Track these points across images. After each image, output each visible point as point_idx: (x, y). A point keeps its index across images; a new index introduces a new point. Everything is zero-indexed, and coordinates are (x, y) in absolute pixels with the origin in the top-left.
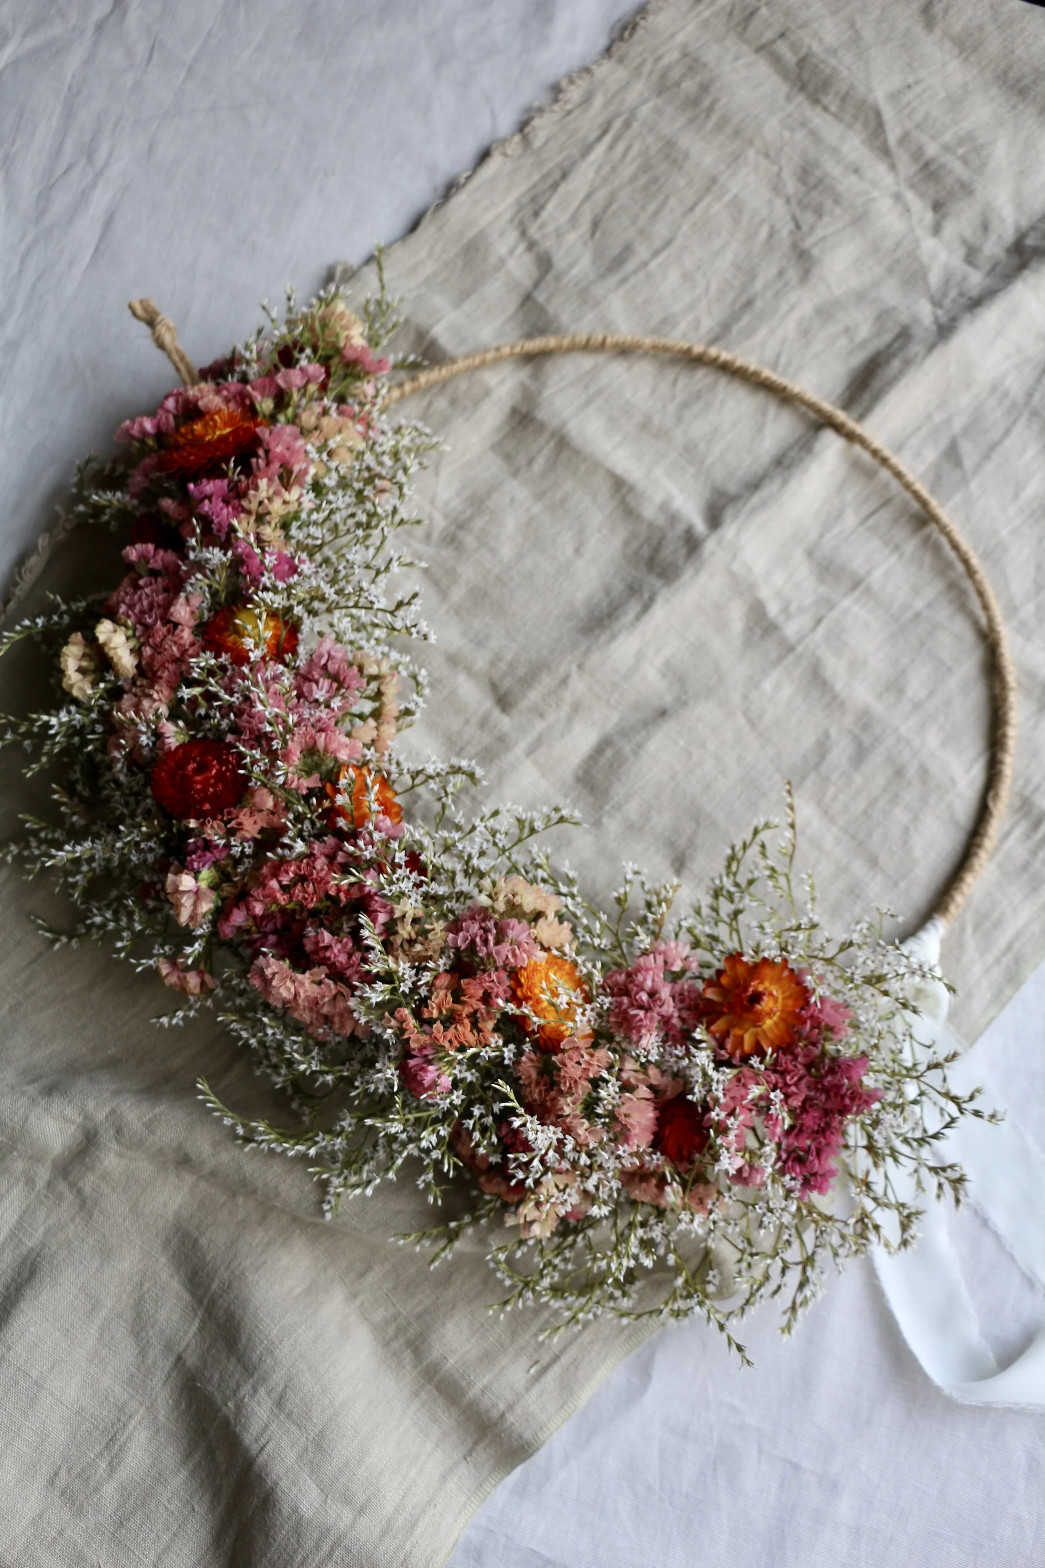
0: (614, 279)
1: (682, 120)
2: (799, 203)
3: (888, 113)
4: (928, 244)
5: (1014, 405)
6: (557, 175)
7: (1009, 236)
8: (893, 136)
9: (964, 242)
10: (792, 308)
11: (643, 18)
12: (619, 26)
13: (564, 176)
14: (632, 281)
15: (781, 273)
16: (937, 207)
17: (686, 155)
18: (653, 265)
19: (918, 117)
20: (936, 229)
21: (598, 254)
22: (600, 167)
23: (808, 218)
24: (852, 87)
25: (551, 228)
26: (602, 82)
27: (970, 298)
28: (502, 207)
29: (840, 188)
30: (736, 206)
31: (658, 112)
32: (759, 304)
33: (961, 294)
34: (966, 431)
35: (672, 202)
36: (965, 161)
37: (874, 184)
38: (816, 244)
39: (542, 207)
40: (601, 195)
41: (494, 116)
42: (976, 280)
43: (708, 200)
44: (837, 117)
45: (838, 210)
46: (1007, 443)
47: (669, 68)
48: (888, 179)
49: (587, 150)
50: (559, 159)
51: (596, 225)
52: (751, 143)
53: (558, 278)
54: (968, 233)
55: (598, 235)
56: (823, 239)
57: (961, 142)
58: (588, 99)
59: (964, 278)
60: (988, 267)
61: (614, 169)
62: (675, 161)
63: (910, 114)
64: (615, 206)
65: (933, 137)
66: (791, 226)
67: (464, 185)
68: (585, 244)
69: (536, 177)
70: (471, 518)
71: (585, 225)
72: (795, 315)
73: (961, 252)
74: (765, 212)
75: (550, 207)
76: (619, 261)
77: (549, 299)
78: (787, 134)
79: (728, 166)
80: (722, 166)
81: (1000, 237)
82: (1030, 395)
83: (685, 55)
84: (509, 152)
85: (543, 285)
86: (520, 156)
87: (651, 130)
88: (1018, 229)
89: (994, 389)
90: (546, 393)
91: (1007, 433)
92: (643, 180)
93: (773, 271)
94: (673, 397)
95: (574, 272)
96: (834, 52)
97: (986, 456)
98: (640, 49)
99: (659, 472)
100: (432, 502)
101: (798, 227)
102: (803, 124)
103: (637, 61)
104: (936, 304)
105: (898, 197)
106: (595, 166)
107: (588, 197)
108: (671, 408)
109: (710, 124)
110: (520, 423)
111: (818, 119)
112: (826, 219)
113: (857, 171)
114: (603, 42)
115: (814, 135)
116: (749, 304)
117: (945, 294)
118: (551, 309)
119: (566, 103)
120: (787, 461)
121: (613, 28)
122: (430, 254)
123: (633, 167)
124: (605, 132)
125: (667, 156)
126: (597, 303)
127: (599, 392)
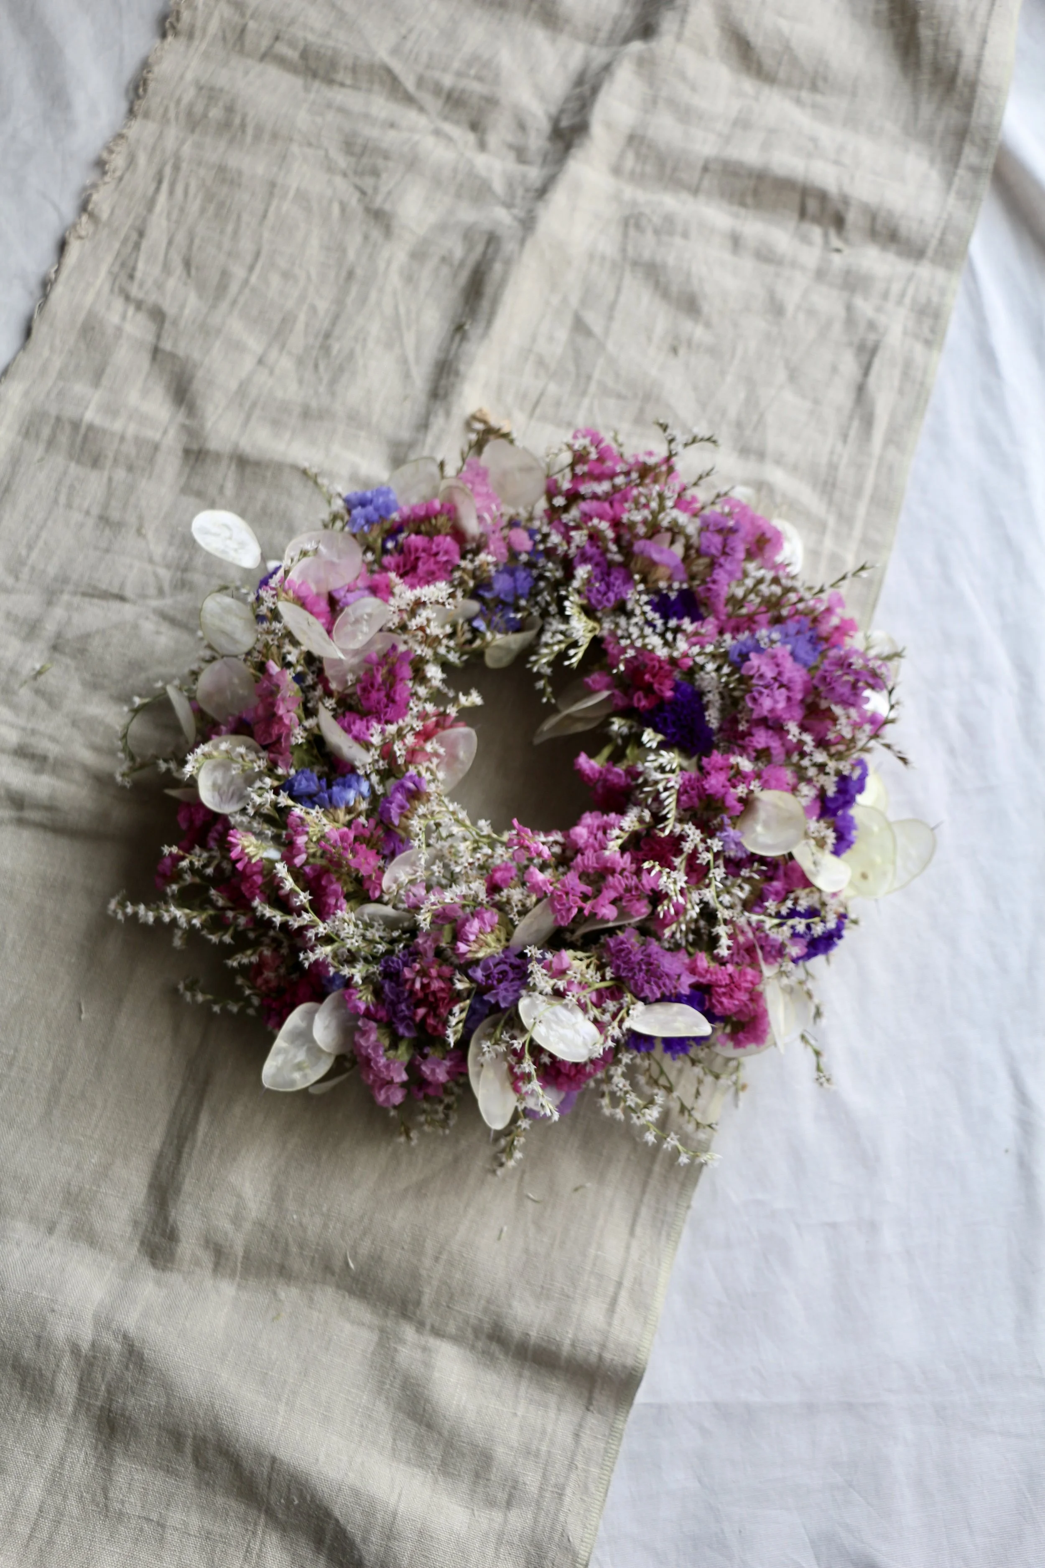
0: (224, 306)
1: (222, 144)
2: (356, 173)
3: (397, 66)
4: (481, 161)
5: (614, 264)
6: (134, 236)
7: (545, 126)
8: (409, 83)
9: (511, 147)
10: (389, 263)
11: (149, 72)
12: (131, 87)
13: (141, 234)
14: (242, 300)
15: (366, 237)
16: (475, 126)
17: (240, 173)
18: (253, 279)
19: (424, 58)
20: (482, 146)
21: (201, 288)
22: (169, 214)
23: (368, 182)
24: (356, 58)
25: (149, 282)
26: (138, 141)
27: (536, 190)
28: (98, 282)
29: (385, 145)
30: (302, 197)
31: (198, 146)
32: (359, 272)
33: (527, 190)
34: (583, 302)
35: (245, 217)
36: (479, 78)
37: (412, 130)
38: (385, 201)
39: (134, 269)
40: (181, 238)
41: (56, 208)
42: (534, 174)
43: (275, 203)
44: (355, 87)
45: (391, 164)
46: (622, 299)
47: (191, 105)
48: (422, 121)
49: (151, 204)
50: (129, 222)
51: (187, 264)
52: (291, 140)
53: (175, 323)
54: (510, 138)
55: (193, 272)
56: (389, 193)
57: (469, 63)
58: (132, 160)
59: (524, 177)
60: (539, 160)
61: (182, 210)
62: (232, 182)
63: (416, 59)
64: (197, 242)
65: (445, 70)
66: (357, 195)
67: (56, 279)
68: (185, 284)
69: (117, 245)
70: (191, 559)
71: (178, 268)
72: (395, 267)
73: (512, 156)
74: (329, 192)
75: (141, 266)
76: (222, 288)
77: (175, 343)
78: (319, 120)
79: (280, 168)
80: (275, 169)
81: (538, 130)
82: (624, 250)
83: (200, 88)
84: (83, 233)
85: (165, 335)
86: (94, 233)
87: (199, 164)
88: (550, 117)
89: (591, 257)
90: (209, 425)
91: (618, 290)
92: (211, 209)
93: (358, 238)
94: (320, 380)
95: (187, 312)
96: (328, 34)
97: (610, 318)
98: (158, 99)
99: (336, 448)
100: (151, 561)
101: (363, 193)
102: (329, 106)
103: (161, 110)
104: (509, 206)
105: (437, 133)
106: (165, 215)
107: (170, 243)
108: (322, 389)
109: (249, 139)
110: (197, 459)
111: (339, 96)
112: (384, 176)
113: (392, 125)
114: (124, 106)
115: (342, 110)
116: (350, 275)
117: (513, 196)
118: (181, 353)
119: (114, 171)
120: (441, 392)
121: (127, 91)
122: (52, 349)
123: (198, 202)
124: (160, 182)
125: (223, 181)
126: (219, 331)
127: (254, 405)
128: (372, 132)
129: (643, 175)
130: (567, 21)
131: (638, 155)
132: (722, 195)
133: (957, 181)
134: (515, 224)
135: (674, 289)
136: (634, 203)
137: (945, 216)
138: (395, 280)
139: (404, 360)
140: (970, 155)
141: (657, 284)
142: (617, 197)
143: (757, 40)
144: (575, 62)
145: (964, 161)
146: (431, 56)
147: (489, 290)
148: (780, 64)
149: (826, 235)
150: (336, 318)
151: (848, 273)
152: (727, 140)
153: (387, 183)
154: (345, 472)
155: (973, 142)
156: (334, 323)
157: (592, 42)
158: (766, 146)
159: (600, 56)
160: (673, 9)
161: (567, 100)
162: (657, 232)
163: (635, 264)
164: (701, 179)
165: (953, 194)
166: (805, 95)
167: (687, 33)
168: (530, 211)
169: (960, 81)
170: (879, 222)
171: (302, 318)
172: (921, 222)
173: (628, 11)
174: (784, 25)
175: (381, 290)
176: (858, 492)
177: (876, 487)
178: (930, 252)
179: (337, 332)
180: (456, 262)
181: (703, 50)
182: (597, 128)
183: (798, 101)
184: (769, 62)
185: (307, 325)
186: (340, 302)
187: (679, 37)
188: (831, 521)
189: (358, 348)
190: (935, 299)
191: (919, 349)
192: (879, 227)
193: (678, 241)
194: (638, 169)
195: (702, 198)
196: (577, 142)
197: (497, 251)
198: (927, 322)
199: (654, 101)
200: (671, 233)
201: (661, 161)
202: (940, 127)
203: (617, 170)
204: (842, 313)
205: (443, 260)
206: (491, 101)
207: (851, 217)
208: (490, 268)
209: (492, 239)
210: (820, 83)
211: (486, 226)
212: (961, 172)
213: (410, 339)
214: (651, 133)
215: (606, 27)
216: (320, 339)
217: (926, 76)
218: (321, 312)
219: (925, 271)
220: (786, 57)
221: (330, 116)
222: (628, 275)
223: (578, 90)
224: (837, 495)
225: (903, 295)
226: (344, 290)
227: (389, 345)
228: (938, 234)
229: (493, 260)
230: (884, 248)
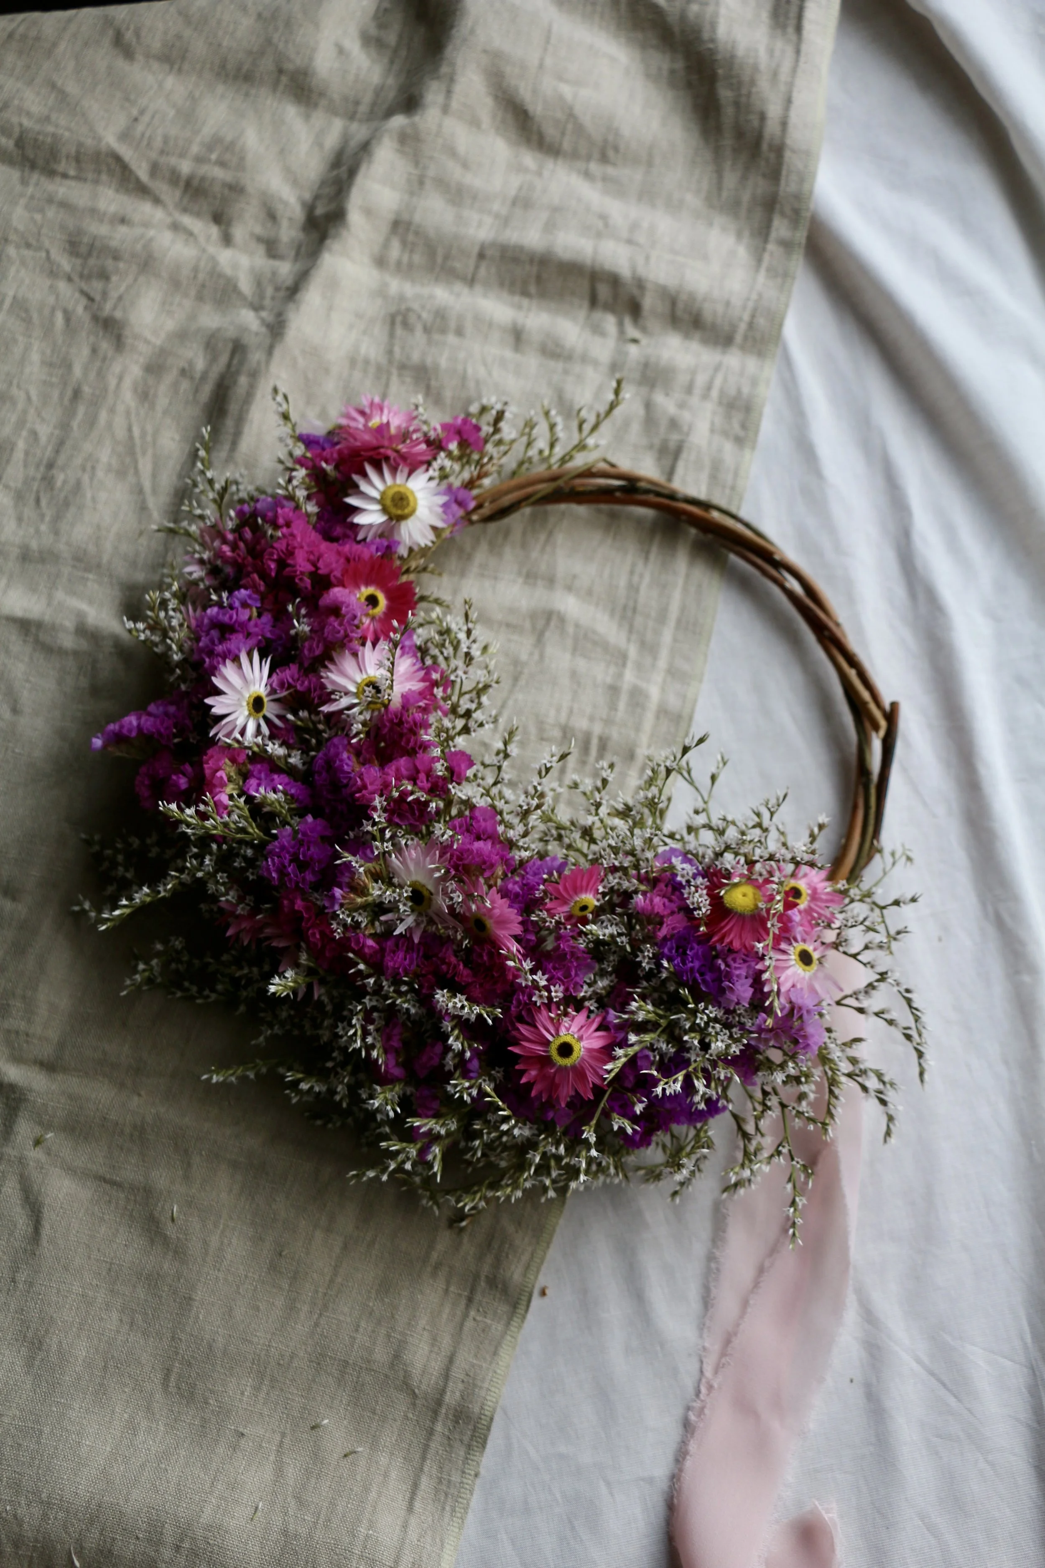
128: (102, 230)
129: (410, 266)
130: (322, 94)
131: (404, 243)
132: (502, 285)
133: (766, 258)
134: (264, 330)
135: (448, 394)
136: (402, 298)
137: (754, 296)
138: (128, 397)
139: (139, 491)
140: (780, 228)
141: (428, 388)
142: (381, 292)
143: (536, 109)
144: (332, 140)
145: (773, 235)
146: (166, 139)
147: (233, 408)
148: (563, 134)
149: (620, 324)
150: (61, 443)
151: (646, 365)
152: (506, 221)
153: (118, 286)
154: (69, 624)
155: (783, 214)
156: (57, 451)
157: (352, 117)
158: (549, 227)
159: (360, 132)
160: (438, 78)
161: (323, 183)
162: (427, 330)
163: (402, 367)
164: (477, 267)
165: (763, 272)
166: (594, 167)
167: (454, 105)
168: (280, 314)
169: (765, 147)
170: (680, 305)
171: (21, 445)
172: (728, 304)
173: (391, 81)
174: (567, 91)
175: (112, 411)
176: (662, 617)
177: (683, 609)
178: (739, 338)
179: (61, 460)
180: (198, 376)
181: (475, 123)
182: (355, 216)
183: (587, 175)
184: (550, 132)
185: (27, 453)
186: (65, 426)
187: (446, 109)
188: (633, 652)
189: (86, 478)
190: (746, 390)
191: (728, 447)
192: (679, 313)
193: (451, 339)
194: (405, 259)
195: (478, 289)
196: (332, 232)
197: (242, 363)
198: (737, 418)
199: (421, 183)
200: (443, 331)
201: (431, 250)
202: (746, 197)
203: (380, 262)
204: (641, 412)
205: (183, 372)
206: (236, 189)
207: (648, 302)
208: (235, 382)
209: (238, 348)
210: (611, 153)
211: (231, 333)
212: (771, 247)
213: (145, 466)
214: (417, 218)
215: (367, 99)
216: (42, 469)
217: (728, 141)
218: (43, 439)
219: (733, 360)
220: (570, 127)
221: (51, 212)
222: (394, 379)
223: (335, 173)
224: (639, 620)
225: (709, 387)
226: (70, 412)
227: (121, 474)
228: (746, 317)
229: (238, 372)
230: (687, 336)
